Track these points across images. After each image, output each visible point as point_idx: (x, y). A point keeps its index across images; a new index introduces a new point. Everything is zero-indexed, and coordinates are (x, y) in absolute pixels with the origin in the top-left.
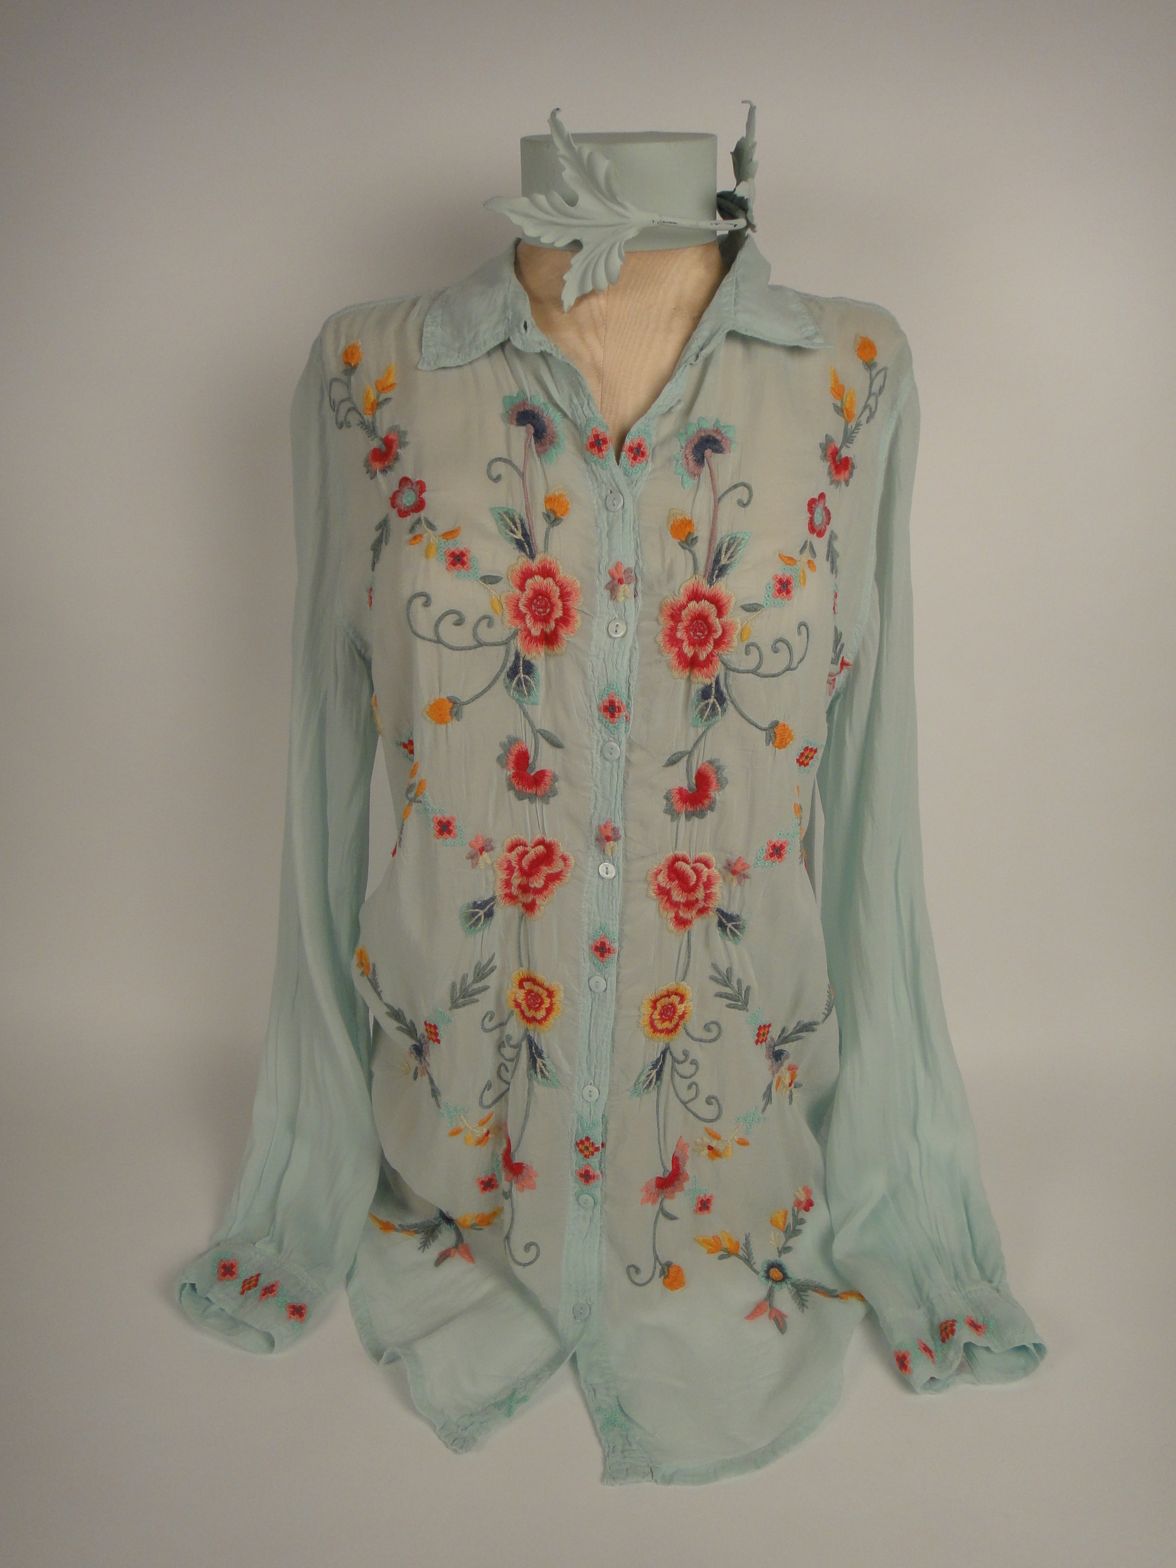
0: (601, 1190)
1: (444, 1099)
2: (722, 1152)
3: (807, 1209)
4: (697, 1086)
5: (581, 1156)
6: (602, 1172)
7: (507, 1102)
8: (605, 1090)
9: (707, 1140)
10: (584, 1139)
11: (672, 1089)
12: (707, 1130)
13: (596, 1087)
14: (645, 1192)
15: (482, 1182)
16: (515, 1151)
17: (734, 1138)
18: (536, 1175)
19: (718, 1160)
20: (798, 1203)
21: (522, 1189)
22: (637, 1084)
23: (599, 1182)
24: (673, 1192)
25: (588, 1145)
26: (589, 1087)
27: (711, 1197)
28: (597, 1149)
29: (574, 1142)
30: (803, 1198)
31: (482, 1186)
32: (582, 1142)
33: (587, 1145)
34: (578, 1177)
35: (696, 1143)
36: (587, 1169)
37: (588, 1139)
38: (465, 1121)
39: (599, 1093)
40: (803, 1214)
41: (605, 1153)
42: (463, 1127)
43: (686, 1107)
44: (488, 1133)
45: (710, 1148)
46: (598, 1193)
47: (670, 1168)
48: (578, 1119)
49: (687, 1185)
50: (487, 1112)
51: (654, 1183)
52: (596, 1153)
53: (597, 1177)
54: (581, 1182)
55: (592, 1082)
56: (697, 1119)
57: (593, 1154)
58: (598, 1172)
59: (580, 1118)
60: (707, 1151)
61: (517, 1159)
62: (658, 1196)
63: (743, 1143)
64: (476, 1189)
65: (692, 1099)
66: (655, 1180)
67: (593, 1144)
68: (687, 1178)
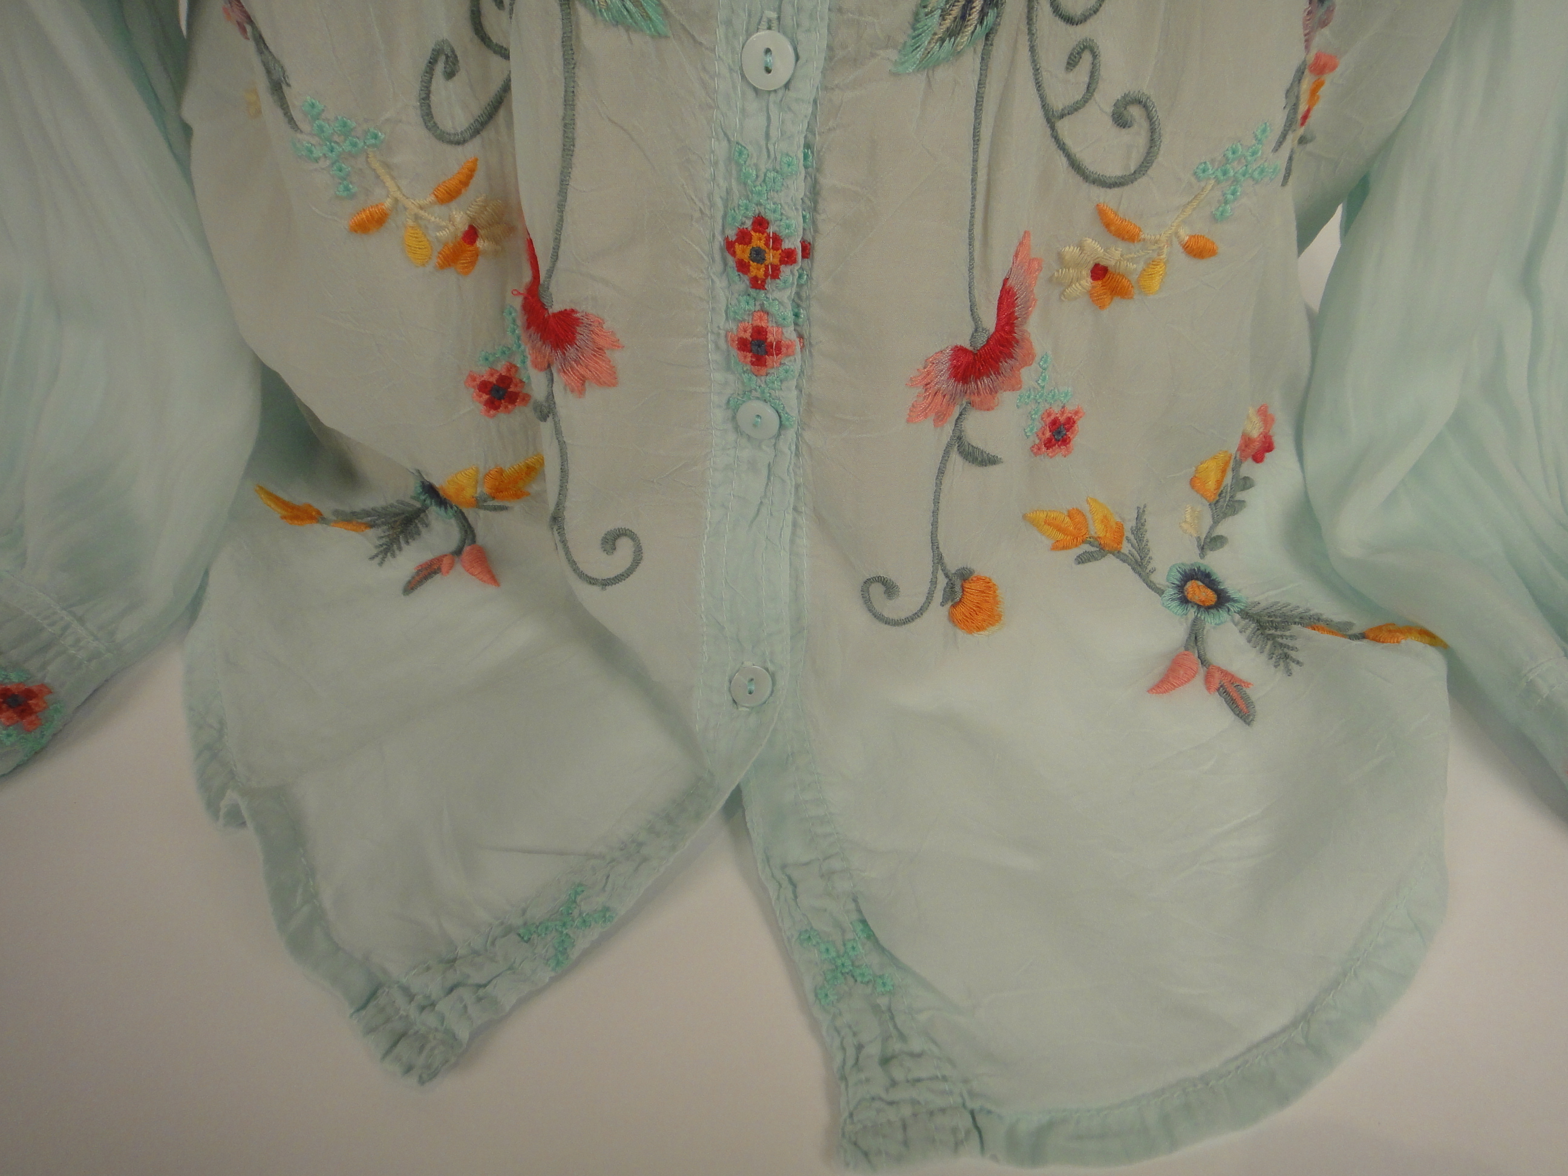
0: (799, 388)
1: (298, 93)
2: (1134, 278)
3: (1258, 458)
4: (1095, 56)
5: (742, 283)
6: (801, 337)
7: (510, 124)
8: (815, 43)
9: (1098, 249)
10: (748, 224)
11: (1024, 53)
12: (1101, 213)
13: (785, 33)
14: (921, 390)
15: (484, 387)
16: (550, 276)
17: (1176, 233)
18: (616, 345)
19: (1118, 306)
20: (1247, 441)
21: (580, 386)
22: (922, 15)
23: (793, 363)
24: (993, 391)
25: (762, 244)
26: (763, 38)
27: (1076, 413)
28: (788, 257)
29: (720, 239)
30: (1255, 432)
31: (485, 397)
32: (744, 237)
33: (758, 241)
34: (734, 352)
35: (1060, 257)
36: (758, 323)
37: (761, 223)
38: (389, 183)
39: (797, 58)
40: (1249, 468)
41: (809, 277)
42: (388, 203)
43: (1053, 128)
44: (471, 235)
45: (1099, 272)
46: (790, 397)
47: (990, 322)
48: (729, 159)
49: (1027, 375)
50: (456, 159)
51: (945, 366)
52: (786, 271)
53: (788, 347)
54: (741, 361)
55: (773, 15)
56: (1079, 179)
57: (775, 273)
58: (789, 334)
59: (737, 155)
60: (1087, 282)
61: (558, 301)
62: (953, 399)
63: (1198, 250)
64: (471, 405)
65: (1075, 108)
66: (945, 358)
67: (777, 240)
68: (1029, 358)
